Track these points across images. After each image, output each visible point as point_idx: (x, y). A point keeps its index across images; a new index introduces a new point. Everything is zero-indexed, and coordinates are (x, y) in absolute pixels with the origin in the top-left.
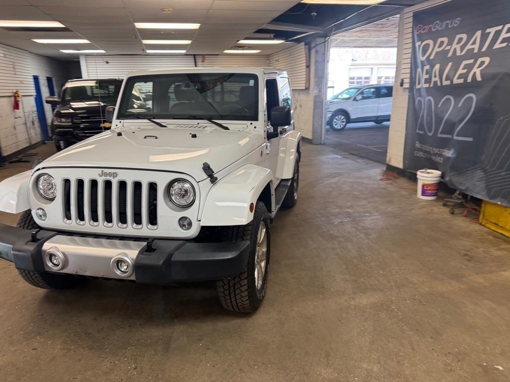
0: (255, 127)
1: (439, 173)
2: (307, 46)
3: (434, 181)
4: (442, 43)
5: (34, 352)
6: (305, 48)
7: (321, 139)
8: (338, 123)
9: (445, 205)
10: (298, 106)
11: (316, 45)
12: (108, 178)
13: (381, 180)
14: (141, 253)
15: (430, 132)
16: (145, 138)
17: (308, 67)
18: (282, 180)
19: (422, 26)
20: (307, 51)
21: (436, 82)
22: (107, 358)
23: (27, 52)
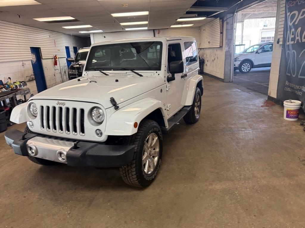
0: (159, 75)
1: (300, 102)
2: (221, 20)
3: (296, 108)
4: (304, 12)
5: (24, 199)
6: (220, 21)
7: (230, 78)
8: (246, 68)
9: (302, 125)
10: (216, 58)
11: (227, 19)
12: (61, 106)
13: (262, 106)
14: (71, 149)
15: (294, 75)
16: (90, 82)
17: (222, 33)
18: (185, 106)
19: (291, 1)
20: (221, 23)
21: (298, 40)
22: (57, 206)
23: (63, 34)
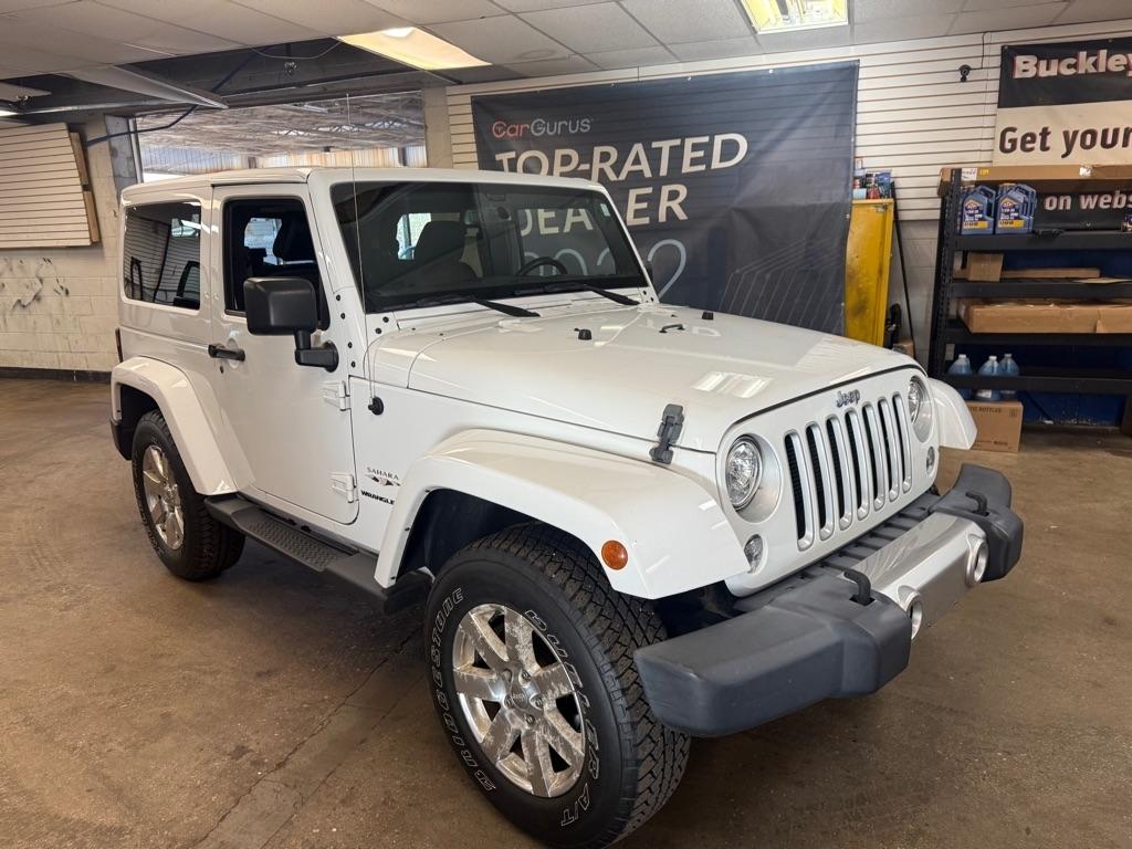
4: (566, 160)
16: (663, 331)
17: (88, 188)
20: (78, 146)
21: (578, 224)
